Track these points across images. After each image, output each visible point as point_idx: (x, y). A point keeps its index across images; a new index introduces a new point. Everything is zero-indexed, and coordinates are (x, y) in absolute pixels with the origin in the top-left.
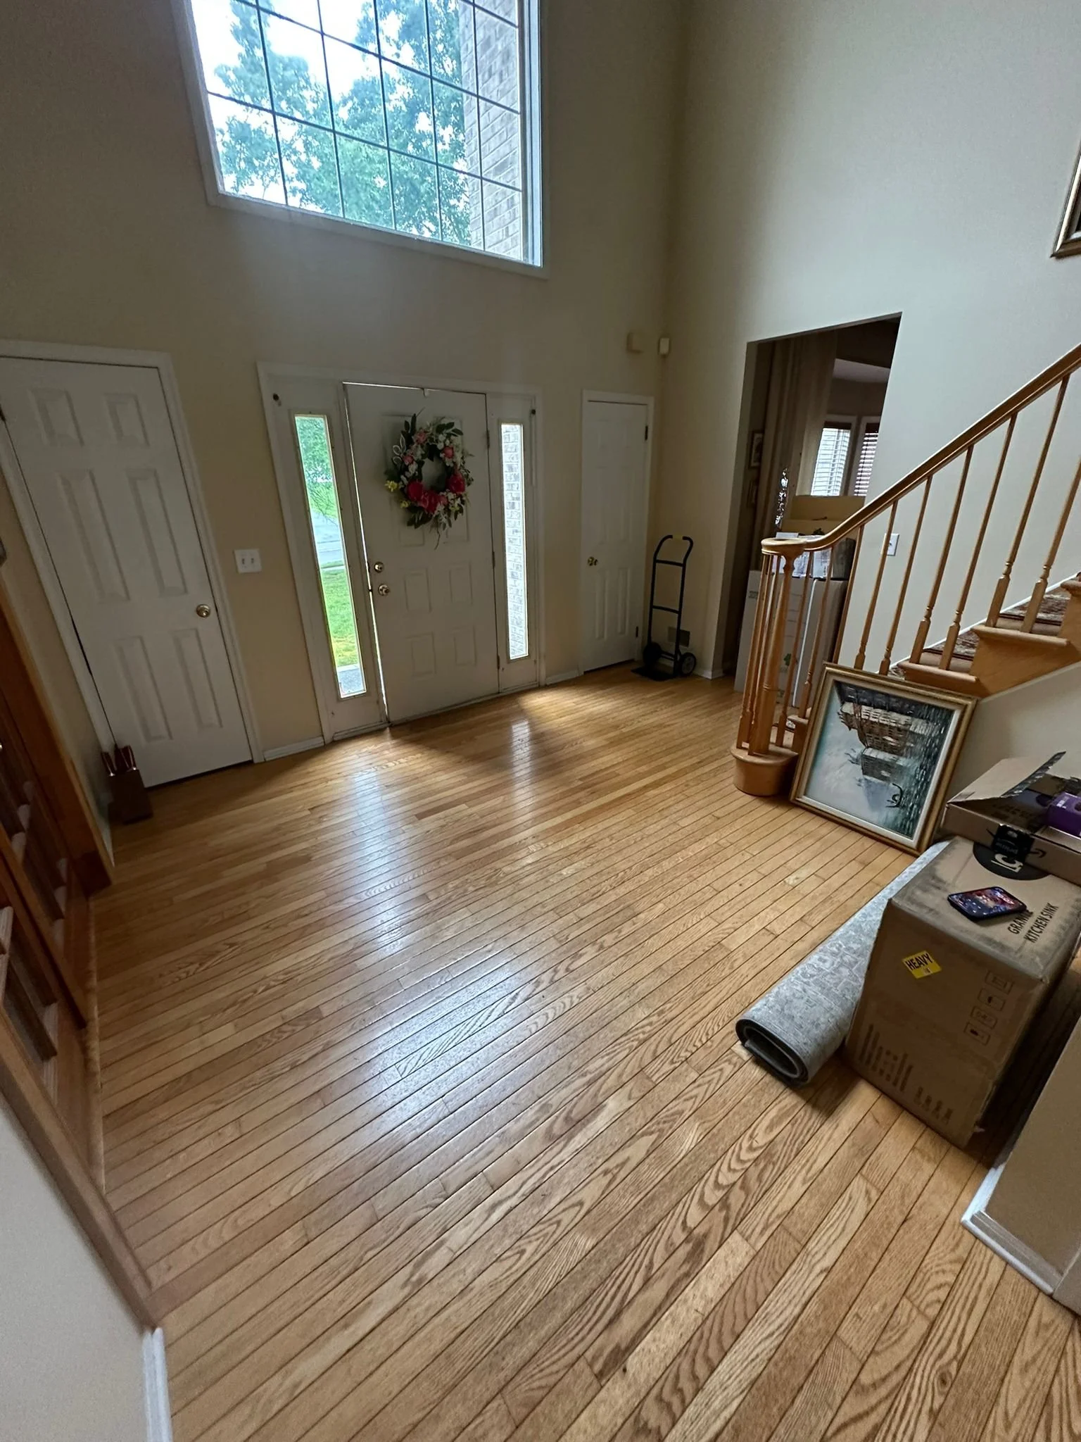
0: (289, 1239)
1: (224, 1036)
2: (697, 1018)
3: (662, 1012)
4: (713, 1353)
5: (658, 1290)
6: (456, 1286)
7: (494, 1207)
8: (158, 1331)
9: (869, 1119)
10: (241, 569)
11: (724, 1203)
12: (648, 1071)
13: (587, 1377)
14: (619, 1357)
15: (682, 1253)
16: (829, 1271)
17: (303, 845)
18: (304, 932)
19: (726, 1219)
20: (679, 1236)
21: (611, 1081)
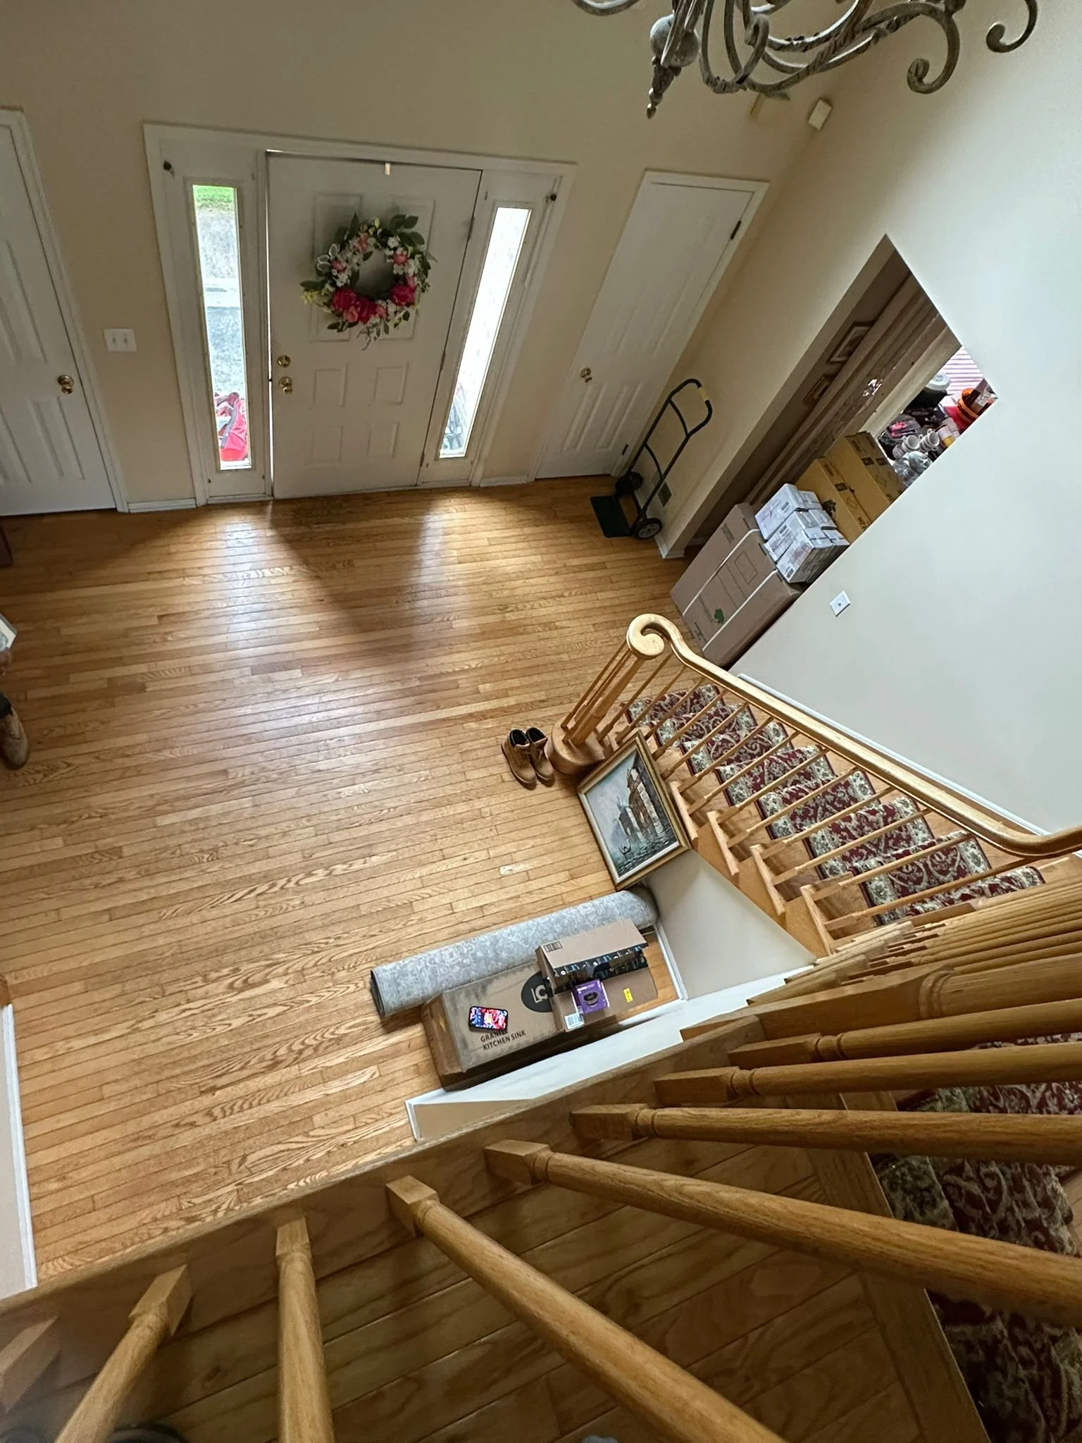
0: (78, 987)
1: (56, 847)
2: (358, 950)
3: (339, 938)
4: (255, 1103)
5: (246, 1073)
6: (153, 1037)
7: (184, 1011)
8: (10, 1006)
9: (406, 1044)
10: (111, 347)
11: (300, 1052)
12: (305, 972)
13: (196, 1091)
14: (214, 1089)
15: (265, 1064)
16: (328, 1095)
17: (142, 668)
18: (124, 774)
19: (296, 1058)
20: (269, 1056)
21: (281, 970)
